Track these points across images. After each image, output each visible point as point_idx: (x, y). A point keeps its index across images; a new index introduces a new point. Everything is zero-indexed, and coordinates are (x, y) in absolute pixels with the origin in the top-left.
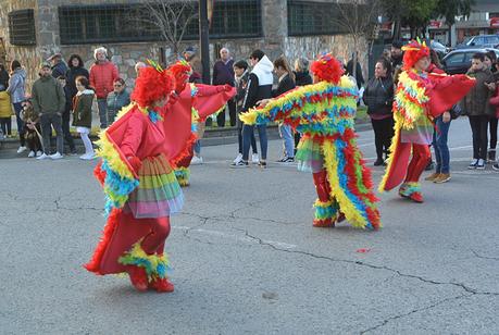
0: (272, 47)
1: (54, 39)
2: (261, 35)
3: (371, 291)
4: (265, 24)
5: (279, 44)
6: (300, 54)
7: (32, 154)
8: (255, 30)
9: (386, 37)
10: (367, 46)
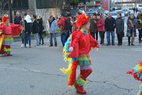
0: (32, 12)
2: (28, 8)
3: (62, 83)
4: (29, 5)
5: (34, 11)
8: (26, 7)
9: (66, 8)
10: (60, 11)
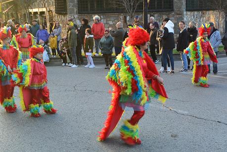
0: (178, 16)
1: (75, 11)
2: (173, 10)
5: (181, 14)
6: (191, 19)
7: (64, 64)
10: (225, 16)
